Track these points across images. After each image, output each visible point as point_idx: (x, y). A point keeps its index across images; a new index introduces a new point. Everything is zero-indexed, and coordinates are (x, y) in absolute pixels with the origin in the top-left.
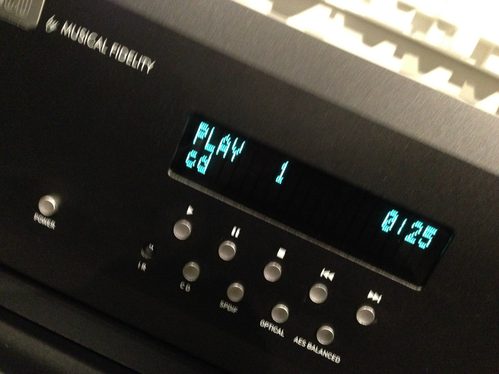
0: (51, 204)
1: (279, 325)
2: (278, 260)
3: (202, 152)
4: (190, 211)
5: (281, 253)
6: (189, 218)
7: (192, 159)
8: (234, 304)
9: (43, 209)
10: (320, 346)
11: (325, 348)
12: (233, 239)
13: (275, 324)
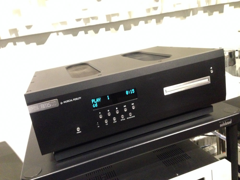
0: (79, 129)
1: (124, 118)
2: (117, 110)
3: (95, 104)
4: (100, 113)
5: (117, 108)
6: (100, 114)
7: (94, 106)
8: (115, 121)
9: (78, 131)
10: (131, 117)
11: (132, 116)
12: (109, 112)
13: (123, 119)
